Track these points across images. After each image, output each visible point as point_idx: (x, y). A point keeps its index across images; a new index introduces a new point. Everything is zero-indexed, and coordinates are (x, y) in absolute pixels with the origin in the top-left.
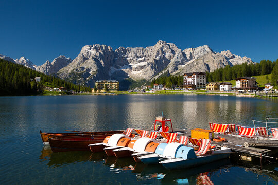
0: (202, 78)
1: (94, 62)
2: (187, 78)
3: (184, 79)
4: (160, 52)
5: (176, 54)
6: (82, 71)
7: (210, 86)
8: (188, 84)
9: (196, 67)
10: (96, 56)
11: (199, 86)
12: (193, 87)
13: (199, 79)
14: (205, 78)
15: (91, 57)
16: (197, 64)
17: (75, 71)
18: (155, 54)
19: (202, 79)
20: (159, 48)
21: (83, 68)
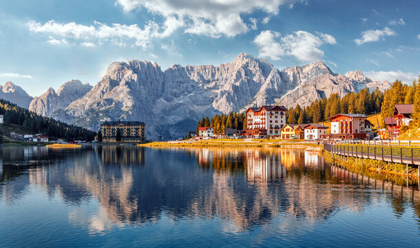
0: (279, 116)
1: (129, 90)
2: (252, 116)
3: (248, 118)
4: (243, 74)
5: (270, 77)
6: (108, 107)
7: (288, 130)
8: (254, 126)
9: (303, 98)
10: (133, 81)
11: (274, 130)
12: (263, 133)
13: (273, 119)
14: (284, 117)
15: (123, 82)
16: (305, 93)
17: (96, 105)
18: (234, 77)
19: (279, 119)
20: (241, 65)
21: (109, 101)
